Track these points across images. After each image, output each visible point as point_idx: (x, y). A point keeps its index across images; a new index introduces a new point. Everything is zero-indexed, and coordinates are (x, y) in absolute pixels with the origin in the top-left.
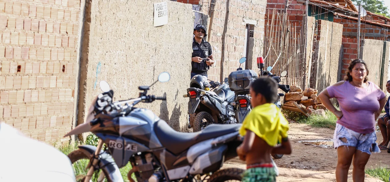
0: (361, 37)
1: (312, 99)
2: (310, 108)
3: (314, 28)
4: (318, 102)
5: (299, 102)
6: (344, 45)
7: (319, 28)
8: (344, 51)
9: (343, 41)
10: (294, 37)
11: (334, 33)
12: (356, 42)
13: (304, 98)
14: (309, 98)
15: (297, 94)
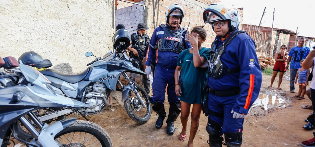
0: (297, 39)
1: (269, 61)
2: (268, 65)
3: (276, 35)
4: (272, 62)
5: (264, 62)
6: (289, 42)
7: (279, 36)
8: (290, 44)
9: (289, 41)
10: (264, 37)
11: (285, 38)
12: (295, 41)
13: (266, 60)
14: (269, 60)
15: (263, 59)
